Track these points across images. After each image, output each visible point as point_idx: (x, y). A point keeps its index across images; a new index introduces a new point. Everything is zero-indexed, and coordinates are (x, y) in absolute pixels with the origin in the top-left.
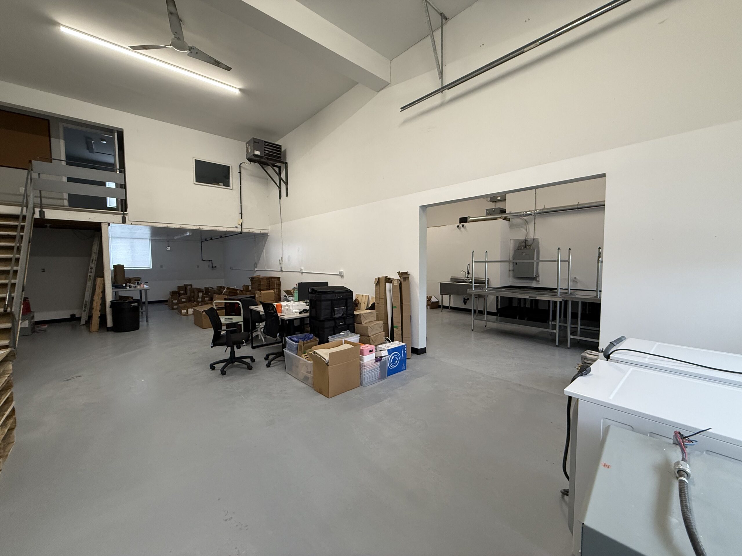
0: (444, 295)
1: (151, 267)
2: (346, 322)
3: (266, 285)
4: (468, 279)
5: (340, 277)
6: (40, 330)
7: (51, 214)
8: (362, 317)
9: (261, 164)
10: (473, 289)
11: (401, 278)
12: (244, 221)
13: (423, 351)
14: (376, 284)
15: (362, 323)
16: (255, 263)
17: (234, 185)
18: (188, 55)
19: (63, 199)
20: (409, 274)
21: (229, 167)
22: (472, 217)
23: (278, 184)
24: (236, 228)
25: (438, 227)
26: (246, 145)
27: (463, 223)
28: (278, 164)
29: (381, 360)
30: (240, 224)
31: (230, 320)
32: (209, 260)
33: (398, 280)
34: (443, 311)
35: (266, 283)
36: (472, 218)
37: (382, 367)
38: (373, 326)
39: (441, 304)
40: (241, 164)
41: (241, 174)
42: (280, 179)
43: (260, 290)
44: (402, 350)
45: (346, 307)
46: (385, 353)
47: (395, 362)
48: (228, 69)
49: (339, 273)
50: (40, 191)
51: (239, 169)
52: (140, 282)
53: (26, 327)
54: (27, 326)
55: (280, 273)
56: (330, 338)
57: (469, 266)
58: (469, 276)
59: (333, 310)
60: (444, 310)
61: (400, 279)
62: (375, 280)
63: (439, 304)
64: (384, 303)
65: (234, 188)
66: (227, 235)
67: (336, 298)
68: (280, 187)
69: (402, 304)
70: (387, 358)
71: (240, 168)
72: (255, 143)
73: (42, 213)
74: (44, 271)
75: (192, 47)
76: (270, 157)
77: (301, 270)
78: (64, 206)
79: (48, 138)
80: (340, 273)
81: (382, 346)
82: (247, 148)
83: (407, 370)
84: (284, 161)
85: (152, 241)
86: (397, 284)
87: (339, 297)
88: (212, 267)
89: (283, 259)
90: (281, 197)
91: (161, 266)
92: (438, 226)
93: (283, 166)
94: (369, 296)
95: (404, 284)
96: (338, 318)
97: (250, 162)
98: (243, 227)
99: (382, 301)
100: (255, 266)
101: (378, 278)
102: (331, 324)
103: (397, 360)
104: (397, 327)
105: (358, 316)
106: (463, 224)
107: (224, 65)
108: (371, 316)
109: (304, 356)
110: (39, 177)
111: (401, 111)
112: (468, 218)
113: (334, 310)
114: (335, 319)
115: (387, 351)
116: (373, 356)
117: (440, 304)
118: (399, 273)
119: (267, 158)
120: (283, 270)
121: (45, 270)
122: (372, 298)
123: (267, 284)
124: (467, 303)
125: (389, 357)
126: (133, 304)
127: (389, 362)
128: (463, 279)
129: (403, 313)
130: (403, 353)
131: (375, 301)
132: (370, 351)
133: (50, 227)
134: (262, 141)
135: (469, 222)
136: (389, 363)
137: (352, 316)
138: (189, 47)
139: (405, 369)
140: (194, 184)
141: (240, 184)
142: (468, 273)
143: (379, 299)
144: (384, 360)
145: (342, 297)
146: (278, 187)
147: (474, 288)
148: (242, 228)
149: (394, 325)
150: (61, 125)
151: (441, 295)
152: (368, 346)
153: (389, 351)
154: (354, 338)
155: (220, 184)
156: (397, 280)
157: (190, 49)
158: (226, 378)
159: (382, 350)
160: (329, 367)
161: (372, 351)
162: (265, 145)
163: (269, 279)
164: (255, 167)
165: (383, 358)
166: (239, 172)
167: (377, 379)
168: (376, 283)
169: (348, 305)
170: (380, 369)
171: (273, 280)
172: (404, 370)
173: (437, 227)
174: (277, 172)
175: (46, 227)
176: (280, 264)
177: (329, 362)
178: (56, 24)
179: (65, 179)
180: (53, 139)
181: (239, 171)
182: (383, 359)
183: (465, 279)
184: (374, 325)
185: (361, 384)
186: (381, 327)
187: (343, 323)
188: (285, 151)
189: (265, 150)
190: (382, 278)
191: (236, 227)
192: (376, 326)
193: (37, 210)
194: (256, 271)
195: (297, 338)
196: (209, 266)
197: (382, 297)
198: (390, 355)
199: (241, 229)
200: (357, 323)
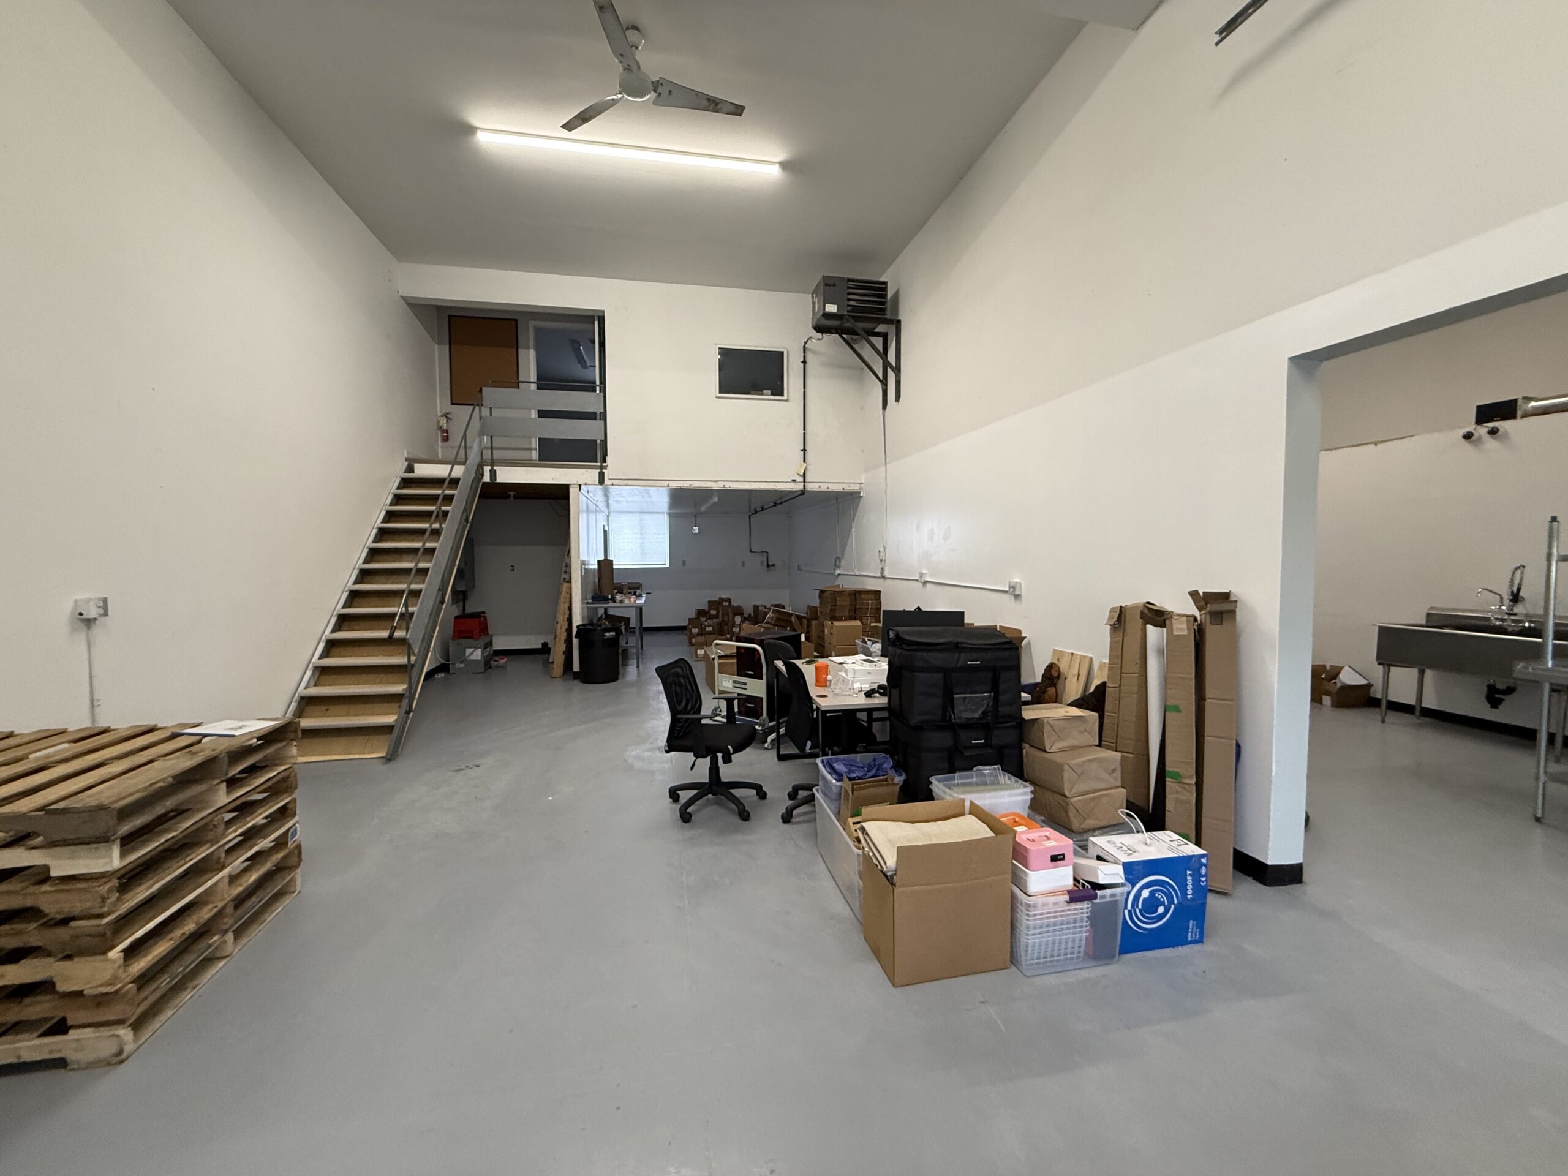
0: (1392, 668)
1: (668, 565)
2: (991, 740)
3: (848, 607)
4: (1513, 617)
5: (1013, 597)
6: (497, 667)
7: (508, 475)
8: (1047, 728)
9: (844, 336)
10: (1550, 664)
11: (1203, 612)
12: (809, 467)
13: (1291, 875)
14: (1114, 624)
15: (1047, 750)
16: (838, 558)
17: (791, 390)
18: (655, 103)
19: (531, 449)
20: (1236, 601)
21: (780, 354)
22: (1540, 397)
23: (881, 376)
24: (793, 484)
25: (1376, 444)
26: (813, 297)
27: (1492, 421)
28: (881, 328)
29: (1095, 897)
30: (802, 474)
31: (743, 686)
32: (763, 552)
33: (1192, 619)
34: (1387, 720)
35: (849, 603)
36: (1537, 399)
37: (1101, 920)
38: (1079, 765)
39: (1379, 696)
40: (806, 343)
41: (807, 365)
42: (886, 365)
43: (834, 618)
44: (1189, 872)
45: (992, 694)
46: (1110, 874)
47: (1156, 911)
48: (738, 110)
49: (1010, 587)
50: (492, 437)
51: (802, 355)
52: (638, 592)
53: (478, 660)
54: (479, 658)
55: (882, 580)
56: (937, 785)
57: (1522, 573)
58: (1519, 609)
59: (949, 702)
60: (1392, 716)
61: (1197, 614)
62: (1110, 612)
63: (1372, 695)
64: (1136, 688)
65: (791, 398)
66: (783, 500)
67: (959, 665)
68: (884, 382)
69: (1204, 700)
70: (1122, 894)
71: (804, 352)
72: (829, 287)
73: (493, 473)
74: (513, 570)
75: (658, 81)
76: (859, 314)
77: (921, 577)
78: (531, 460)
79: (515, 350)
80: (1013, 587)
81: (1109, 842)
82: (814, 303)
83: (1208, 947)
84: (894, 318)
85: (671, 515)
86: (1186, 632)
87: (969, 663)
88: (768, 566)
89: (887, 550)
90: (886, 405)
91: (684, 563)
92: (1373, 440)
93: (891, 330)
94: (1091, 659)
95: (1213, 634)
96: (969, 725)
97: (820, 334)
98: (807, 480)
99: (1131, 683)
100: (836, 565)
101: (1121, 607)
102: (942, 739)
103: (1163, 904)
104: (1177, 777)
105: (1034, 724)
106: (1491, 425)
107: (729, 104)
108: (1082, 729)
109: (854, 823)
110: (491, 414)
111: (1217, 44)
112: (1520, 402)
113: (952, 700)
114: (953, 728)
115: (1120, 869)
116: (1063, 877)
117: (1377, 692)
118: (1194, 594)
119: (853, 317)
120: (886, 574)
121: (515, 569)
122: (1101, 666)
123: (851, 605)
124: (1503, 704)
125: (1129, 893)
126: (607, 634)
127: (1129, 907)
128: (1488, 619)
129: (1206, 734)
130: (1190, 882)
131: (1108, 677)
132: (1054, 859)
133: (515, 497)
134: (842, 279)
135: (1523, 417)
136: (1130, 912)
137: (1014, 723)
138: (653, 82)
139: (1200, 941)
140: (717, 397)
141: (804, 387)
142: (1516, 598)
143: (1121, 673)
144: (1108, 899)
145: (979, 662)
146: (879, 384)
147: (1554, 657)
148: (804, 482)
149: (1167, 768)
150: (532, 324)
151: (1381, 667)
152: (1048, 838)
153: (1128, 867)
154: (1010, 796)
155: (764, 391)
156: (1185, 618)
157: (656, 86)
158: (688, 832)
159: (1106, 857)
160: (897, 890)
161: (1063, 859)
162: (849, 288)
163: (856, 595)
164: (828, 345)
165: (1099, 893)
166: (802, 362)
167: (1078, 958)
168: (1112, 623)
169: (1002, 687)
170: (1091, 925)
171: (863, 596)
172: (1195, 942)
173: (1372, 446)
174: (879, 351)
175: (508, 497)
176: (881, 560)
177: (895, 874)
178: (471, 130)
179: (534, 414)
180: (523, 350)
181: (802, 360)
182: (1103, 897)
183: (1497, 619)
184: (1084, 762)
185: (1013, 959)
186: (1114, 770)
187: (983, 741)
188: (896, 296)
189: (849, 300)
190: (1134, 608)
191: (794, 481)
192: (1094, 766)
193: (487, 469)
194: (839, 575)
195: (846, 765)
196: (762, 563)
197: (1131, 665)
198: (1133, 886)
199: (802, 484)
200: (1033, 744)
